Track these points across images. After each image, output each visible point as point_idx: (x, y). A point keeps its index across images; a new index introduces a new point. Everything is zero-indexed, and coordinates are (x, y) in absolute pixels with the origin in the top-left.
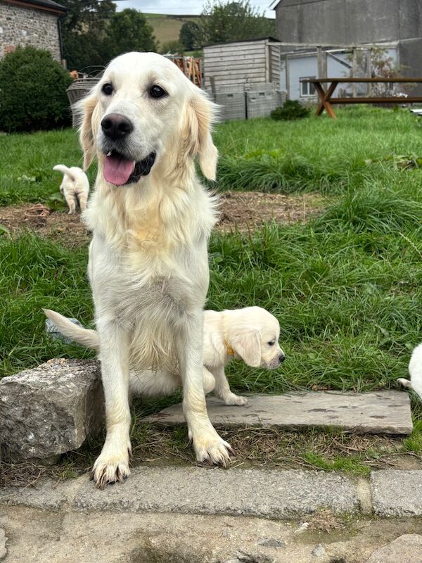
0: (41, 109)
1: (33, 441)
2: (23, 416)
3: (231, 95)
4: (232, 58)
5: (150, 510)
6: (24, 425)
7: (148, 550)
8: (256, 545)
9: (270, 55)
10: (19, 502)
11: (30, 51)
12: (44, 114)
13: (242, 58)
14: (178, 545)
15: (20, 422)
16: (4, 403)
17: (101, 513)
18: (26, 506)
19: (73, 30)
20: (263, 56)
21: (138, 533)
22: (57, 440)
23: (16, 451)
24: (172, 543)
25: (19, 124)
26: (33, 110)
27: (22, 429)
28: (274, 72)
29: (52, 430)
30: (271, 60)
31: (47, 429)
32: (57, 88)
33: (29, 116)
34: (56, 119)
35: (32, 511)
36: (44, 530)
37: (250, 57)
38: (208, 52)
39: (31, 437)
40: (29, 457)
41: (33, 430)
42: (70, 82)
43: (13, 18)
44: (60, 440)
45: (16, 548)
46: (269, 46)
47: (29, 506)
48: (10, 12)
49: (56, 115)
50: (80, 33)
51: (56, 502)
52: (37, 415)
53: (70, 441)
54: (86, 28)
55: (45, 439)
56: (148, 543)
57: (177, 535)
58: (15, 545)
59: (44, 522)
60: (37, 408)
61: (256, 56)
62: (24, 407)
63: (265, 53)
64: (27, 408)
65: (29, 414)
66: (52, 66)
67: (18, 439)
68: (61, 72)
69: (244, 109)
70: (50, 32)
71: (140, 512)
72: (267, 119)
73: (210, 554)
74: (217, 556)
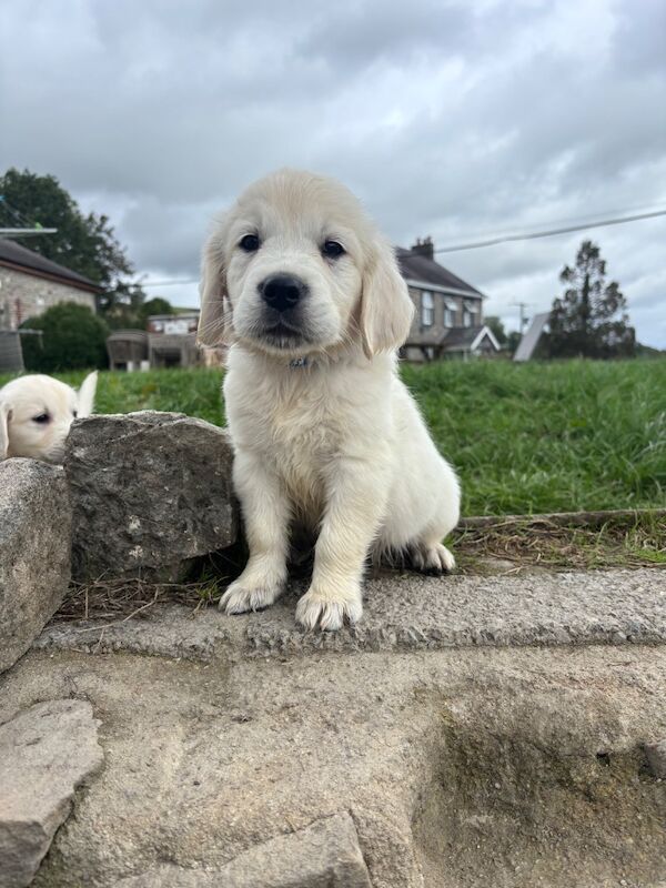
1: (139, 534)
2: (119, 482)
5: (422, 645)
6: (120, 501)
7: (450, 734)
10: (118, 645)
14: (522, 715)
15: (111, 496)
16: (78, 460)
17: (315, 656)
18: (134, 652)
21: (419, 694)
22: (190, 527)
23: (101, 558)
24: (505, 712)
27: (115, 510)
29: (180, 508)
31: (171, 506)
32: (96, 339)
35: (151, 662)
36: (186, 701)
39: (134, 525)
40: (128, 567)
41: (139, 509)
42: (109, 334)
43: (54, 292)
44: (195, 529)
45: (128, 745)
47: (145, 653)
48: (51, 286)
49: (94, 361)
51: (206, 641)
52: (149, 476)
53: (216, 529)
55: (166, 526)
56: (446, 714)
57: (510, 690)
58: (121, 738)
59: (182, 684)
60: (151, 462)
62: (120, 465)
64: (128, 465)
65: (132, 477)
66: (91, 319)
67: (105, 532)
68: (101, 325)
71: (401, 649)
73: (613, 727)
74: (632, 731)
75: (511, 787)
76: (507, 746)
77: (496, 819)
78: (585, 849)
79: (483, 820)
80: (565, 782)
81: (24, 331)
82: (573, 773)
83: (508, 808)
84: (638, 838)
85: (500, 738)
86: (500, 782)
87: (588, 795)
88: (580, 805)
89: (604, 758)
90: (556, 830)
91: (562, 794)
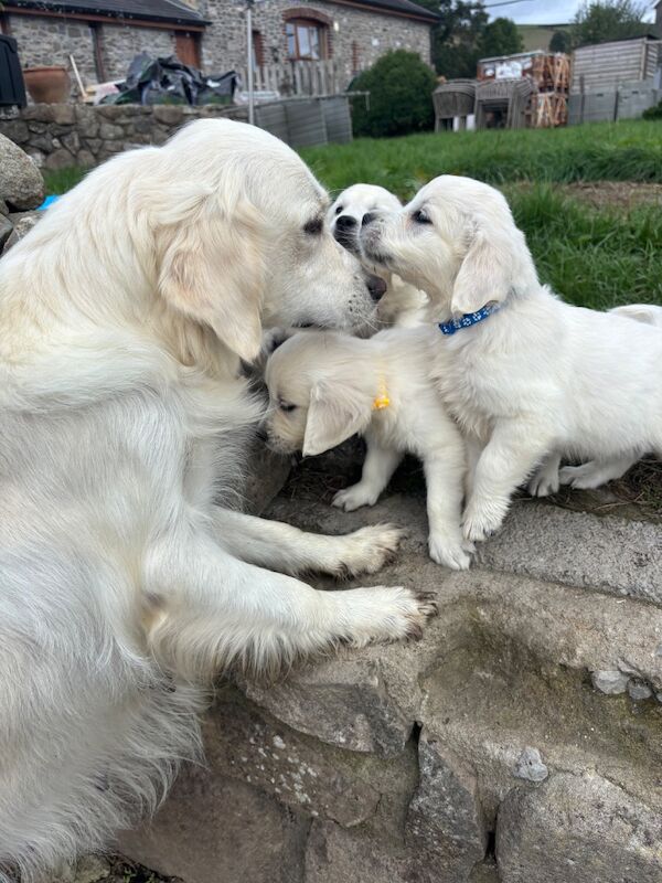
0: (408, 114)
3: (601, 95)
4: (605, 60)
7: (476, 626)
8: (653, 655)
9: (647, 55)
11: (401, 54)
12: (408, 119)
13: (615, 59)
14: (521, 628)
19: (446, 43)
20: (638, 56)
21: (462, 597)
24: (512, 623)
25: (386, 130)
26: (400, 115)
28: (649, 73)
30: (646, 60)
32: (423, 92)
33: (395, 122)
34: (420, 124)
37: (624, 57)
38: (580, 53)
43: (389, 28)
46: (647, 45)
48: (386, 22)
49: (420, 120)
50: (451, 45)
54: (457, 41)
56: (476, 615)
57: (520, 611)
61: (631, 57)
63: (641, 53)
66: (420, 69)
68: (429, 74)
69: (612, 110)
70: (422, 42)
72: (637, 120)
73: (572, 653)
74: (583, 659)
75: (508, 664)
76: (509, 642)
77: (495, 678)
78: (536, 712)
79: (487, 676)
80: (538, 672)
81: (352, 93)
82: (542, 669)
83: (503, 674)
84: (568, 717)
85: (507, 637)
86: (502, 658)
87: (548, 684)
88: (542, 687)
89: (564, 667)
90: (524, 695)
91: (535, 678)
